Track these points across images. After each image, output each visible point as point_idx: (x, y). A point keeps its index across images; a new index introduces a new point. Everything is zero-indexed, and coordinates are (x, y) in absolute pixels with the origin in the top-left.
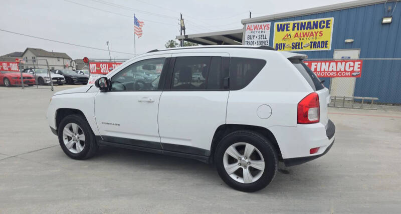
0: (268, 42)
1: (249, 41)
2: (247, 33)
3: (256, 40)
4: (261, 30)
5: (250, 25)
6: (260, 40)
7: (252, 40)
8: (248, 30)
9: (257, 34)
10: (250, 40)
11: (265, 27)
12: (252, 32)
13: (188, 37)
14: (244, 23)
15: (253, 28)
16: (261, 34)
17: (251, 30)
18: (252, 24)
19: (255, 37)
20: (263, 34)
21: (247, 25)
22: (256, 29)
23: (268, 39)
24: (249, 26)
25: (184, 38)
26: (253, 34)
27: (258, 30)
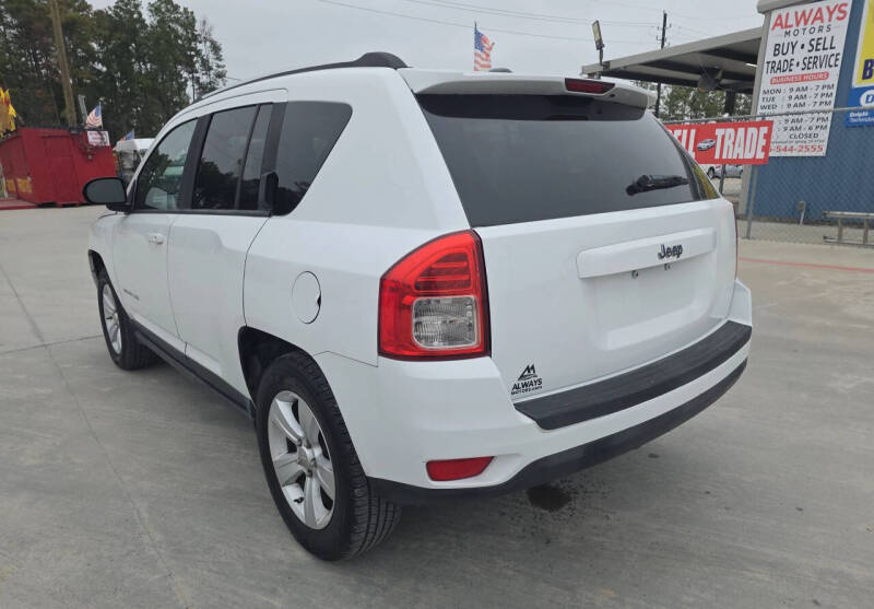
0: (840, 57)
1: (777, 59)
2: (775, 37)
3: (799, 55)
4: (817, 24)
5: (783, 12)
6: (814, 54)
7: (788, 57)
8: (778, 28)
9: (804, 38)
10: (781, 57)
11: (831, 13)
12: (787, 33)
13: (612, 67)
14: (766, 11)
15: (792, 21)
16: (816, 35)
17: (787, 26)
18: (792, 10)
19: (798, 46)
20: (822, 35)
21: (775, 15)
22: (802, 22)
23: (840, 47)
24: (780, 17)
25: (601, 69)
26: (792, 39)
27: (809, 26)
